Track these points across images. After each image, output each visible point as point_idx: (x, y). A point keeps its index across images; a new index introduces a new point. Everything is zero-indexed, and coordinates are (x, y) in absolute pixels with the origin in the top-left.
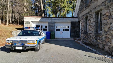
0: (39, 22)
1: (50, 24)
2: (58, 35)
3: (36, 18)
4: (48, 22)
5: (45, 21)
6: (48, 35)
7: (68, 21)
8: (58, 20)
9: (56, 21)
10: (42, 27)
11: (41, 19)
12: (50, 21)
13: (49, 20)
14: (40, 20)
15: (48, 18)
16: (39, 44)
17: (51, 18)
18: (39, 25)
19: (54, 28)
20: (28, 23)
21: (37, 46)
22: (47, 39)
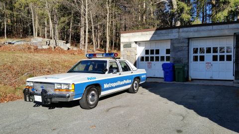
0: (150, 41)
1: (176, 45)
2: (198, 70)
3: (143, 33)
4: (171, 40)
5: (163, 38)
6: (167, 70)
7: (226, 32)
8: (197, 31)
9: (191, 35)
11: (154, 34)
12: (175, 36)
13: (174, 34)
14: (151, 36)
15: (170, 30)
16: (93, 92)
17: (178, 29)
18: (152, 49)
19: (186, 52)
20: (128, 45)
21: (80, 98)
22: (165, 81)
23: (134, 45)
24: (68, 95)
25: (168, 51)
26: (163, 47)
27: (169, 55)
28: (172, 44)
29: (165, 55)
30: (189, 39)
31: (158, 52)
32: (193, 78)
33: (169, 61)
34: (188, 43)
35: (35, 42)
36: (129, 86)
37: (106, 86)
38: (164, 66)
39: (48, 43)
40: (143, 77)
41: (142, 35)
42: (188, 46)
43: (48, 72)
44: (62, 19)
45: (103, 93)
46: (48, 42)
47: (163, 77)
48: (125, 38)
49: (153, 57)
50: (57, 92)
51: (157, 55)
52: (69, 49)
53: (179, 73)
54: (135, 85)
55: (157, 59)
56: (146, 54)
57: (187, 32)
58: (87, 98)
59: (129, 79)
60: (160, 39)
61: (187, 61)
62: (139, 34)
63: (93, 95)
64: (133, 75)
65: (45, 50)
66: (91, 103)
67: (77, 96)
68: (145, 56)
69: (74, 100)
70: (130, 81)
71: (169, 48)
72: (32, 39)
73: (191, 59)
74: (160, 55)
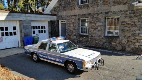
1: (25, 25)
4: (22, 20)
12: (24, 18)
26: (11, 26)
29: (13, 31)
57: (30, 17)
60: (13, 20)
74: (9, 31)
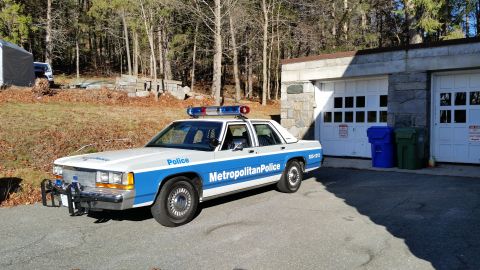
0: (343, 78)
1: (401, 87)
2: (451, 143)
3: (329, 61)
4: (390, 74)
5: (370, 71)
8: (449, 55)
9: (434, 65)
10: (363, 106)
11: (352, 63)
12: (397, 67)
13: (397, 62)
14: (346, 67)
15: (386, 54)
16: (182, 190)
17: (404, 52)
18: (350, 96)
19: (422, 103)
20: (296, 89)
21: (151, 203)
22: (374, 166)
23: (308, 87)
24: (118, 196)
25: (384, 101)
26: (374, 93)
27: (385, 109)
28: (392, 84)
29: (378, 109)
30: (429, 73)
31: (361, 101)
32: (439, 160)
33: (385, 121)
34: (428, 82)
35: (124, 83)
36: (277, 178)
37: (213, 177)
38: (371, 133)
39: (148, 87)
40: (311, 157)
41: (327, 65)
42: (428, 89)
43: (129, 144)
44: (178, 38)
45: (207, 193)
46: (148, 84)
47: (370, 156)
48: (291, 73)
49: (352, 113)
50: (101, 191)
51: (360, 109)
52: (187, 97)
53: (404, 148)
54: (291, 175)
55: (360, 117)
56: (336, 107)
57: (424, 58)
58: (166, 202)
59: (275, 162)
60: (364, 73)
61: (424, 123)
62: (320, 63)
63: (182, 197)
64: (287, 154)
65: (139, 99)
66: (177, 213)
67: (139, 198)
68: (334, 110)
69: (135, 206)
70: (278, 166)
71: (386, 93)
72: (118, 78)
73: (436, 117)
74: (366, 109)
